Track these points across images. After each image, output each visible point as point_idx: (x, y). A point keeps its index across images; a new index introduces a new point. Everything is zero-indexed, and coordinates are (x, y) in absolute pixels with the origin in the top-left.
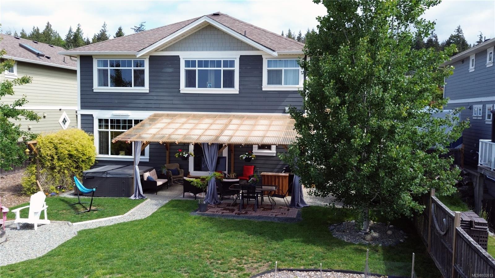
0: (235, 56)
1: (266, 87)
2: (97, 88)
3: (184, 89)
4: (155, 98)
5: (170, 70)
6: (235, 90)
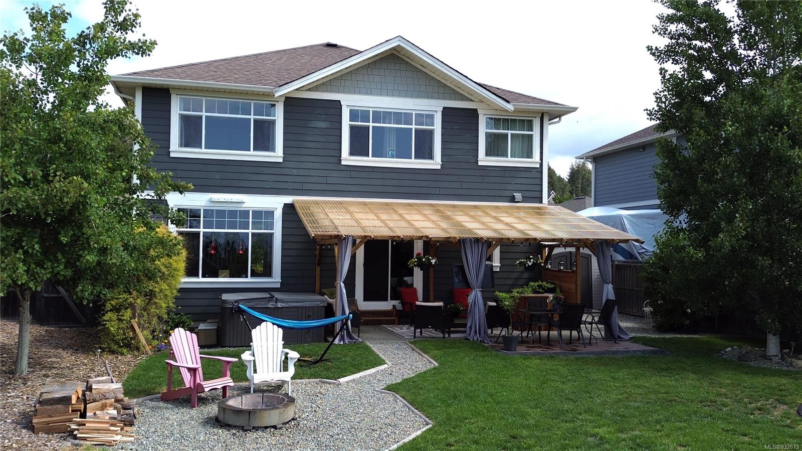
0: (435, 107)
1: (484, 160)
2: (177, 150)
3: (347, 159)
4: (295, 172)
5: (323, 125)
6: (435, 163)
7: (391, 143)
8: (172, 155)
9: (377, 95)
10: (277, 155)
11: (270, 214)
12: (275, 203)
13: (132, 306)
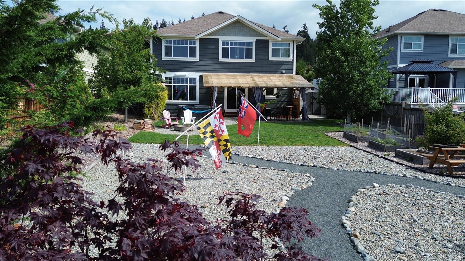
0: (253, 39)
1: (271, 59)
2: (164, 58)
3: (221, 59)
4: (203, 64)
5: (213, 47)
6: (253, 60)
7: (237, 53)
8: (163, 59)
9: (232, 36)
10: (197, 59)
11: (195, 79)
12: (196, 75)
13: (152, 107)
